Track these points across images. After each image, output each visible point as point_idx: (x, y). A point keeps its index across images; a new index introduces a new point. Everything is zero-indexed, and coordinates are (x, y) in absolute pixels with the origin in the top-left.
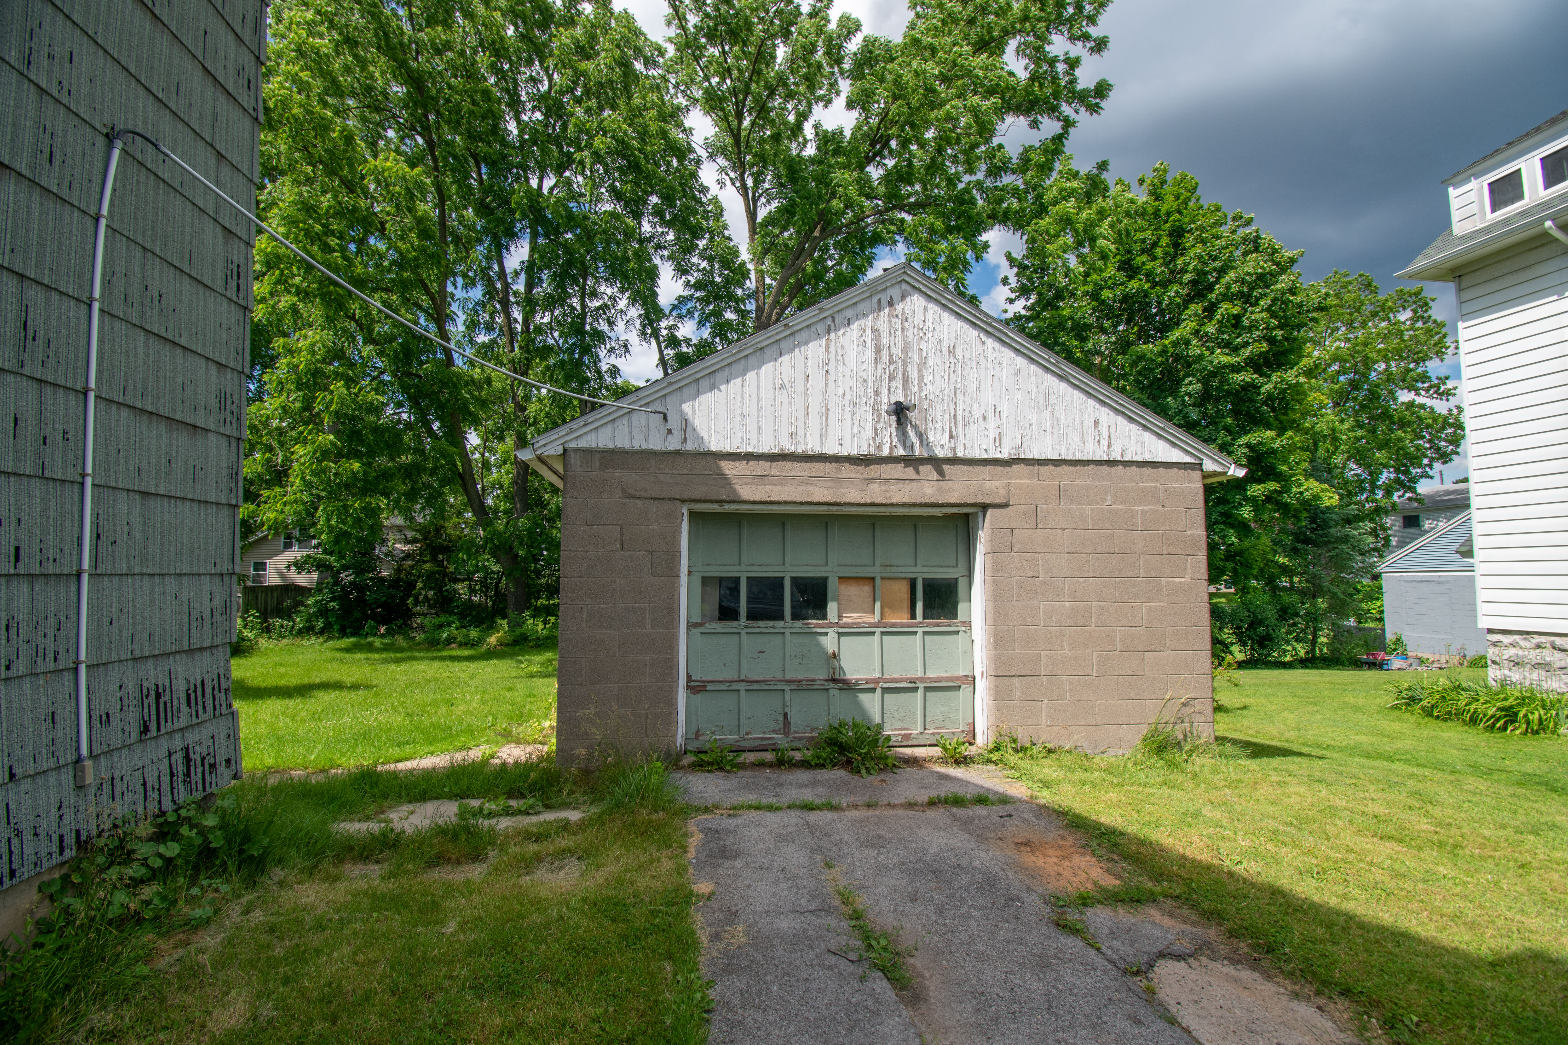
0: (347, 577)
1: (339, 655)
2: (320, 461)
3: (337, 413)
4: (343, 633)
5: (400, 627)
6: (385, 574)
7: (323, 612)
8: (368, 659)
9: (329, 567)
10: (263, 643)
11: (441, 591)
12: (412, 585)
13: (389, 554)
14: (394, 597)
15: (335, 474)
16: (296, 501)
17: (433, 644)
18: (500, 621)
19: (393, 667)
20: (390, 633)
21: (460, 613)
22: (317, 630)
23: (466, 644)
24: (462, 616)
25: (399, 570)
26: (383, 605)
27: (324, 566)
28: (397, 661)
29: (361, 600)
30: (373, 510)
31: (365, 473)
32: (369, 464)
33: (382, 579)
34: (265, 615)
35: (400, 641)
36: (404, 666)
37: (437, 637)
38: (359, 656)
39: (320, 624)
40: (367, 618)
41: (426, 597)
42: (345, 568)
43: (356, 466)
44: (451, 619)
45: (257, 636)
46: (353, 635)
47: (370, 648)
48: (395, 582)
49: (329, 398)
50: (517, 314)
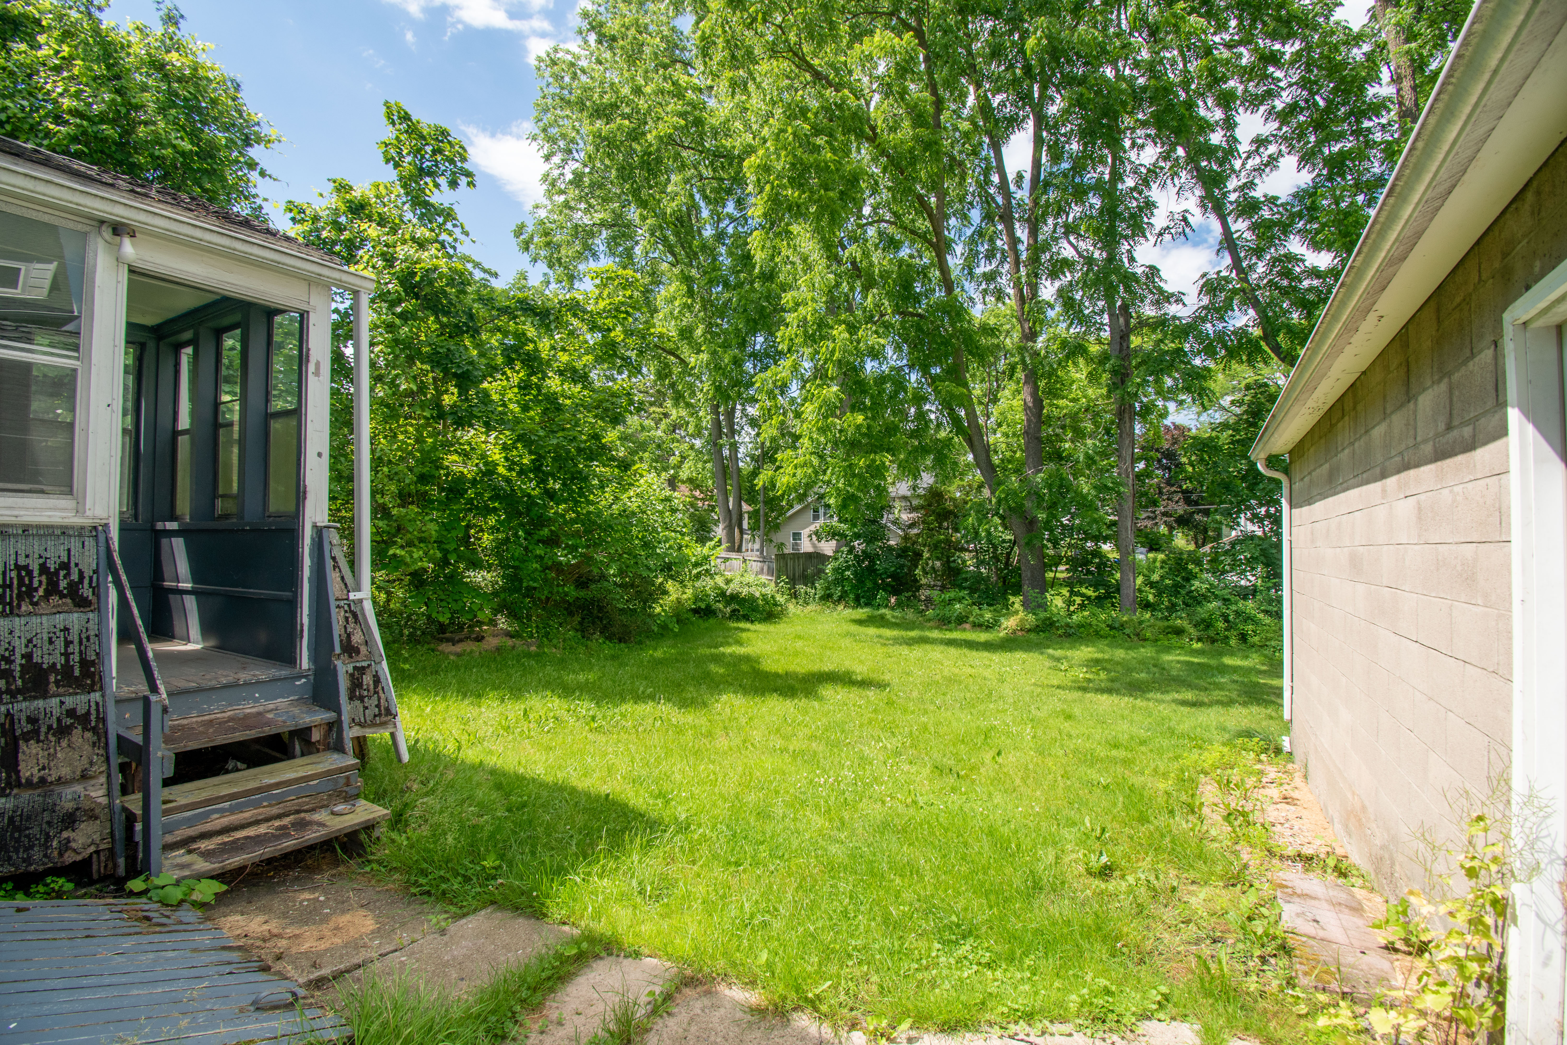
0: (859, 545)
1: (854, 628)
2: (826, 418)
3: (839, 361)
4: (857, 603)
5: (909, 598)
6: (892, 543)
7: (840, 580)
8: (880, 636)
9: (843, 536)
10: (792, 607)
11: (948, 562)
12: (918, 555)
13: (895, 522)
14: (902, 567)
15: (841, 431)
16: (805, 464)
17: (944, 622)
18: (1012, 599)
19: (904, 650)
20: (900, 605)
21: (970, 588)
22: (835, 597)
23: (980, 626)
24: (972, 590)
25: (906, 538)
26: (893, 576)
27: (839, 534)
28: (910, 642)
29: (871, 570)
30: (878, 468)
31: (869, 427)
32: (873, 418)
33: (890, 549)
34: (793, 581)
35: (910, 614)
36: (917, 652)
37: (948, 614)
38: (872, 631)
39: (838, 592)
40: (877, 587)
41: (933, 568)
42: (857, 536)
43: (860, 418)
44: (961, 594)
45: (787, 601)
46: (867, 605)
47: (881, 622)
48: (903, 552)
49: (831, 346)
50: (1022, 233)
